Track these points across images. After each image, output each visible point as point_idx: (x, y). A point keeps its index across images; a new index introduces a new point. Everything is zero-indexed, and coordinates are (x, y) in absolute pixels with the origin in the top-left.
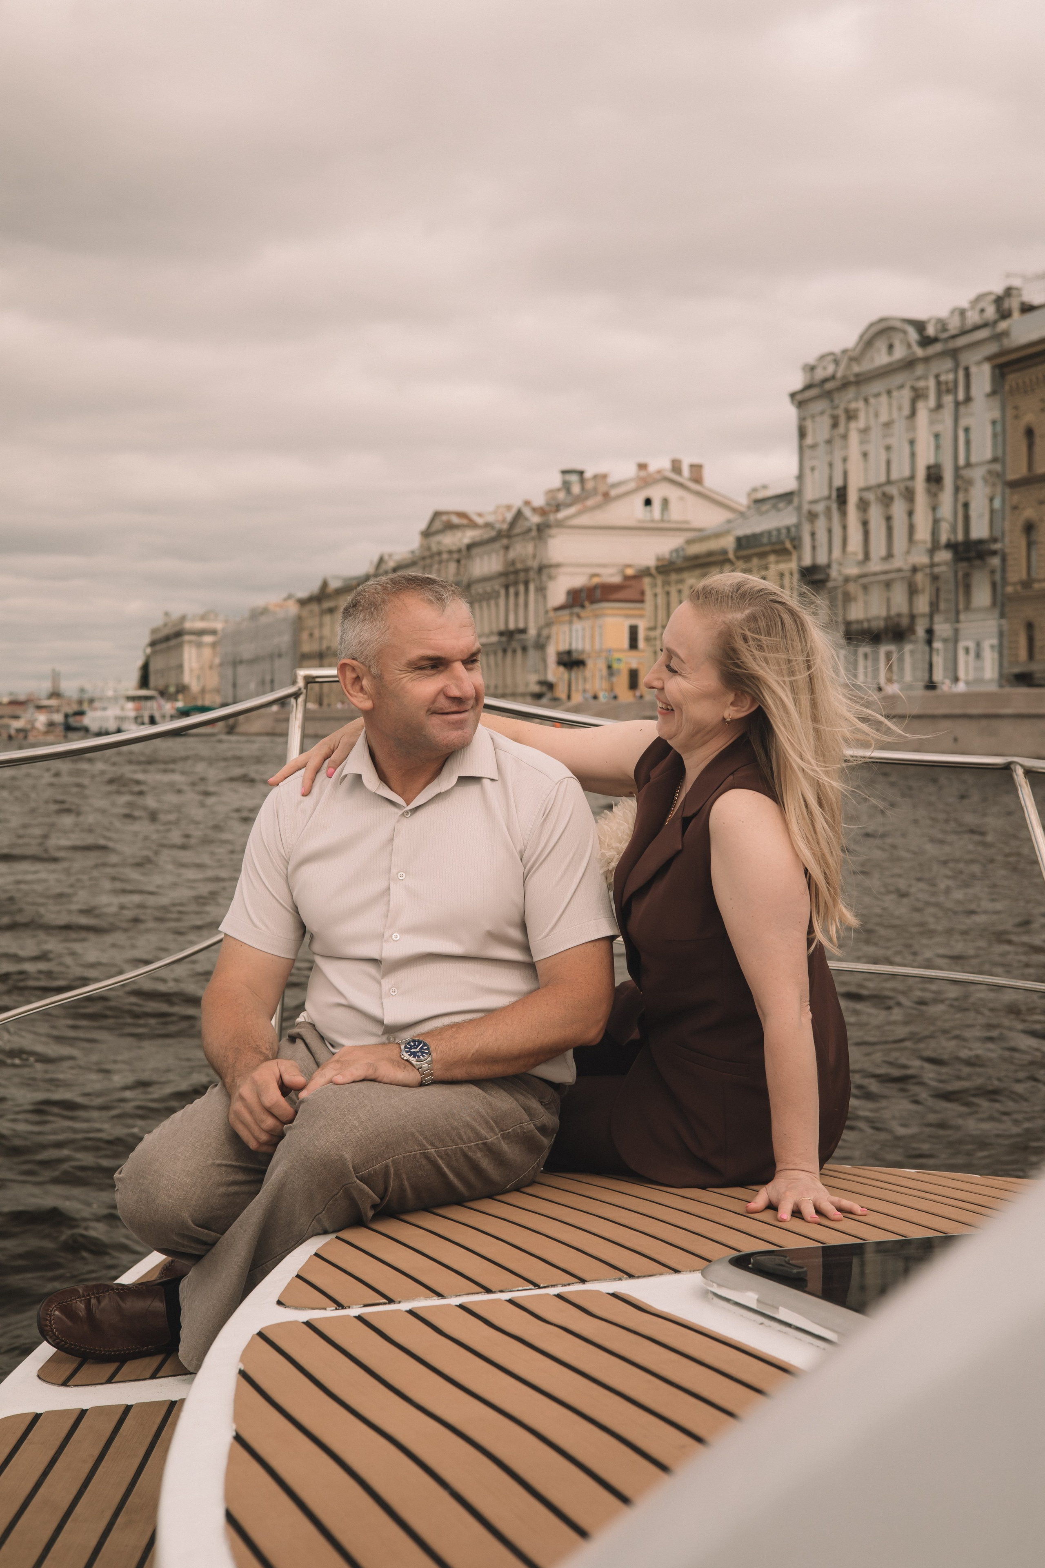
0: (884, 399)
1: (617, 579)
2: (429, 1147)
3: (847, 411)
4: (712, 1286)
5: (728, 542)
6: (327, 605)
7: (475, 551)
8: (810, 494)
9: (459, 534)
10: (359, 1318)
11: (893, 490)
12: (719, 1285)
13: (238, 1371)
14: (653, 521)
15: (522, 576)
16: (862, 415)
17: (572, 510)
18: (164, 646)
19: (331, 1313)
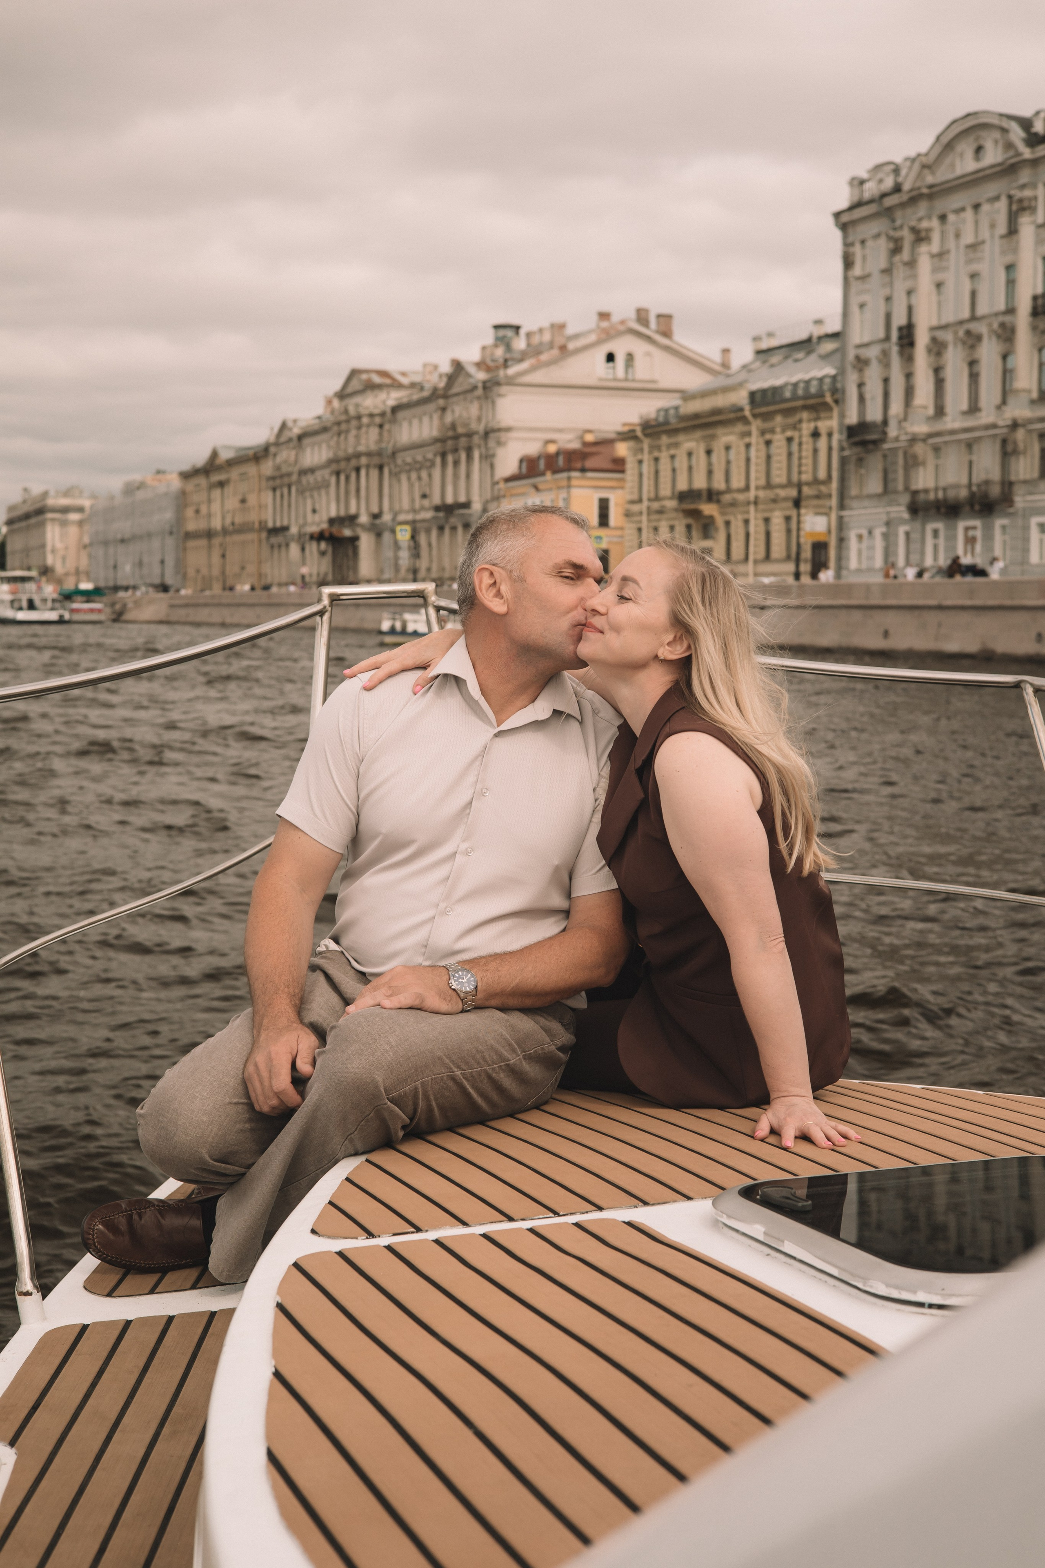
0: (969, 214)
1: (576, 445)
2: (456, 1070)
3: (914, 230)
4: (722, 1217)
5: (741, 398)
6: (215, 478)
7: (400, 415)
8: (857, 335)
9: (382, 395)
10: (389, 1248)
11: (981, 328)
12: (729, 1217)
13: (275, 1305)
14: (615, 379)
15: (463, 441)
16: (936, 237)
17: (524, 366)
18: (23, 524)
19: (362, 1242)
